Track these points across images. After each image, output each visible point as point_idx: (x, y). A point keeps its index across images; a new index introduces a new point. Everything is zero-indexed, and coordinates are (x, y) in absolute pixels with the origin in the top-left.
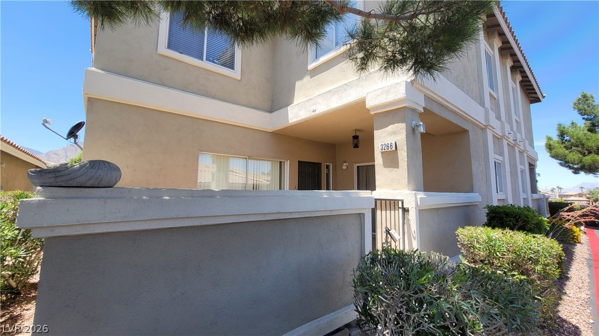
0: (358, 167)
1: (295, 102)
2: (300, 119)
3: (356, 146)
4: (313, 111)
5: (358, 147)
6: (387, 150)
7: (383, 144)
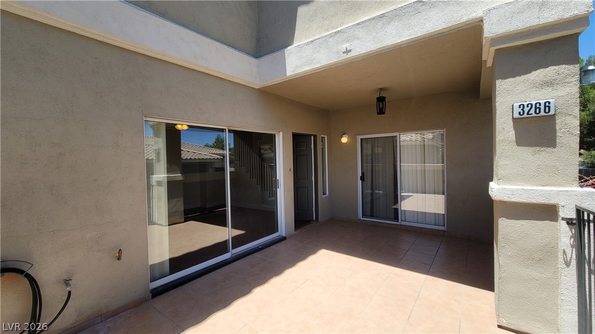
0: (361, 139)
1: (295, 44)
2: (318, 66)
3: (381, 112)
4: (344, 53)
5: (384, 113)
6: (534, 115)
7: (526, 104)
